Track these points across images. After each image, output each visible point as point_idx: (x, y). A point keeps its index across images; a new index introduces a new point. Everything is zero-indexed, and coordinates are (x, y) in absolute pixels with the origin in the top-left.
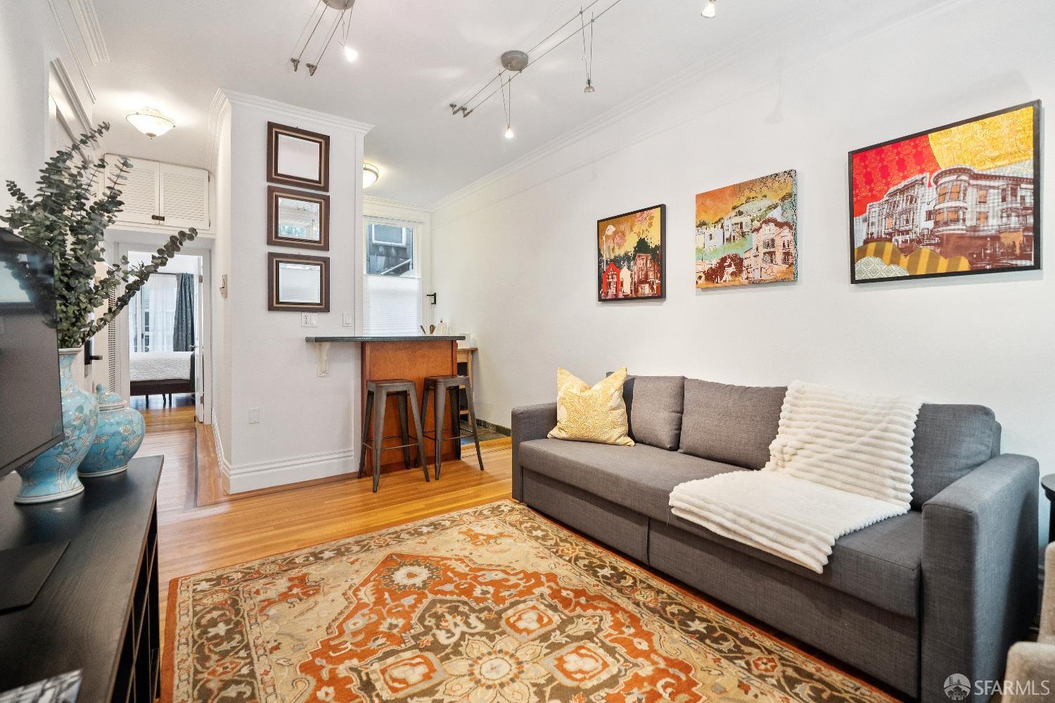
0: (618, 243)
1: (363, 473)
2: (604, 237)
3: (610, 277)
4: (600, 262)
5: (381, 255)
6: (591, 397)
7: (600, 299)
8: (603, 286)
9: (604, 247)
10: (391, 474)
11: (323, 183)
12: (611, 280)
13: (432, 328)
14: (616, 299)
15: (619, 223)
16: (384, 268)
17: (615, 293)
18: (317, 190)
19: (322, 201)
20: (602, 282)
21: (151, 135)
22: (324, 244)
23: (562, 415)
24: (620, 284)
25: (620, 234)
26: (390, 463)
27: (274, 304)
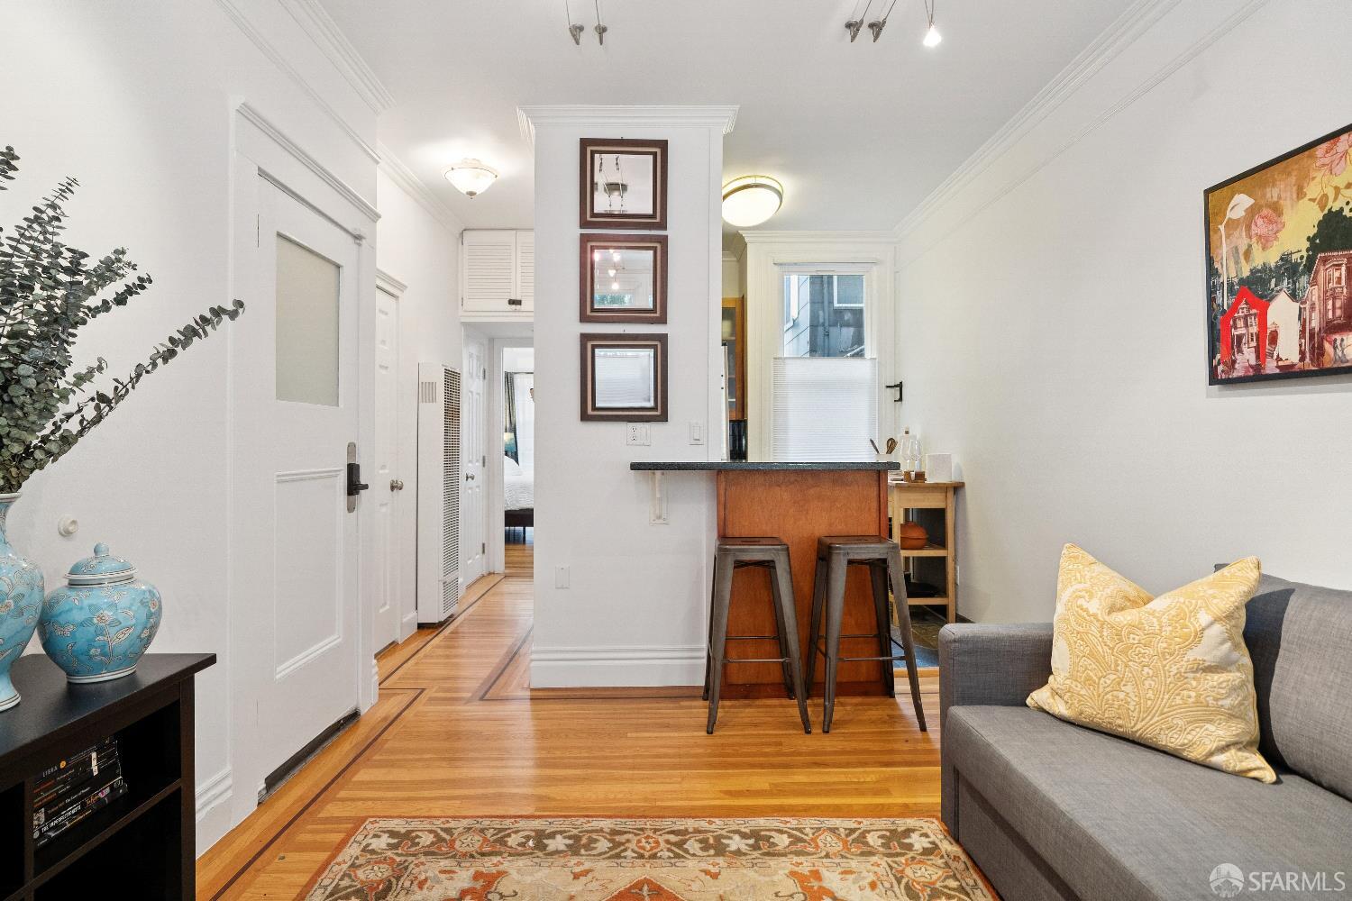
0: (1260, 237)
1: (707, 693)
2: (1222, 228)
3: (1240, 323)
4: (1211, 291)
5: (848, 325)
6: (1135, 627)
7: (1214, 379)
8: (1220, 346)
9: (1223, 251)
10: (758, 702)
11: (658, 218)
12: (1241, 331)
13: (892, 444)
14: (1258, 377)
15: (1264, 185)
16: (852, 346)
17: (1253, 362)
18: (650, 229)
19: (658, 245)
20: (1219, 336)
21: (472, 194)
22: (659, 313)
23: (1060, 658)
24: (1267, 339)
25: (1265, 211)
26: (759, 681)
27: (590, 412)
